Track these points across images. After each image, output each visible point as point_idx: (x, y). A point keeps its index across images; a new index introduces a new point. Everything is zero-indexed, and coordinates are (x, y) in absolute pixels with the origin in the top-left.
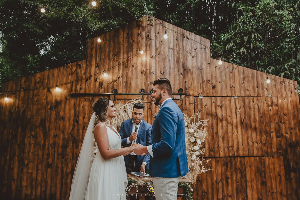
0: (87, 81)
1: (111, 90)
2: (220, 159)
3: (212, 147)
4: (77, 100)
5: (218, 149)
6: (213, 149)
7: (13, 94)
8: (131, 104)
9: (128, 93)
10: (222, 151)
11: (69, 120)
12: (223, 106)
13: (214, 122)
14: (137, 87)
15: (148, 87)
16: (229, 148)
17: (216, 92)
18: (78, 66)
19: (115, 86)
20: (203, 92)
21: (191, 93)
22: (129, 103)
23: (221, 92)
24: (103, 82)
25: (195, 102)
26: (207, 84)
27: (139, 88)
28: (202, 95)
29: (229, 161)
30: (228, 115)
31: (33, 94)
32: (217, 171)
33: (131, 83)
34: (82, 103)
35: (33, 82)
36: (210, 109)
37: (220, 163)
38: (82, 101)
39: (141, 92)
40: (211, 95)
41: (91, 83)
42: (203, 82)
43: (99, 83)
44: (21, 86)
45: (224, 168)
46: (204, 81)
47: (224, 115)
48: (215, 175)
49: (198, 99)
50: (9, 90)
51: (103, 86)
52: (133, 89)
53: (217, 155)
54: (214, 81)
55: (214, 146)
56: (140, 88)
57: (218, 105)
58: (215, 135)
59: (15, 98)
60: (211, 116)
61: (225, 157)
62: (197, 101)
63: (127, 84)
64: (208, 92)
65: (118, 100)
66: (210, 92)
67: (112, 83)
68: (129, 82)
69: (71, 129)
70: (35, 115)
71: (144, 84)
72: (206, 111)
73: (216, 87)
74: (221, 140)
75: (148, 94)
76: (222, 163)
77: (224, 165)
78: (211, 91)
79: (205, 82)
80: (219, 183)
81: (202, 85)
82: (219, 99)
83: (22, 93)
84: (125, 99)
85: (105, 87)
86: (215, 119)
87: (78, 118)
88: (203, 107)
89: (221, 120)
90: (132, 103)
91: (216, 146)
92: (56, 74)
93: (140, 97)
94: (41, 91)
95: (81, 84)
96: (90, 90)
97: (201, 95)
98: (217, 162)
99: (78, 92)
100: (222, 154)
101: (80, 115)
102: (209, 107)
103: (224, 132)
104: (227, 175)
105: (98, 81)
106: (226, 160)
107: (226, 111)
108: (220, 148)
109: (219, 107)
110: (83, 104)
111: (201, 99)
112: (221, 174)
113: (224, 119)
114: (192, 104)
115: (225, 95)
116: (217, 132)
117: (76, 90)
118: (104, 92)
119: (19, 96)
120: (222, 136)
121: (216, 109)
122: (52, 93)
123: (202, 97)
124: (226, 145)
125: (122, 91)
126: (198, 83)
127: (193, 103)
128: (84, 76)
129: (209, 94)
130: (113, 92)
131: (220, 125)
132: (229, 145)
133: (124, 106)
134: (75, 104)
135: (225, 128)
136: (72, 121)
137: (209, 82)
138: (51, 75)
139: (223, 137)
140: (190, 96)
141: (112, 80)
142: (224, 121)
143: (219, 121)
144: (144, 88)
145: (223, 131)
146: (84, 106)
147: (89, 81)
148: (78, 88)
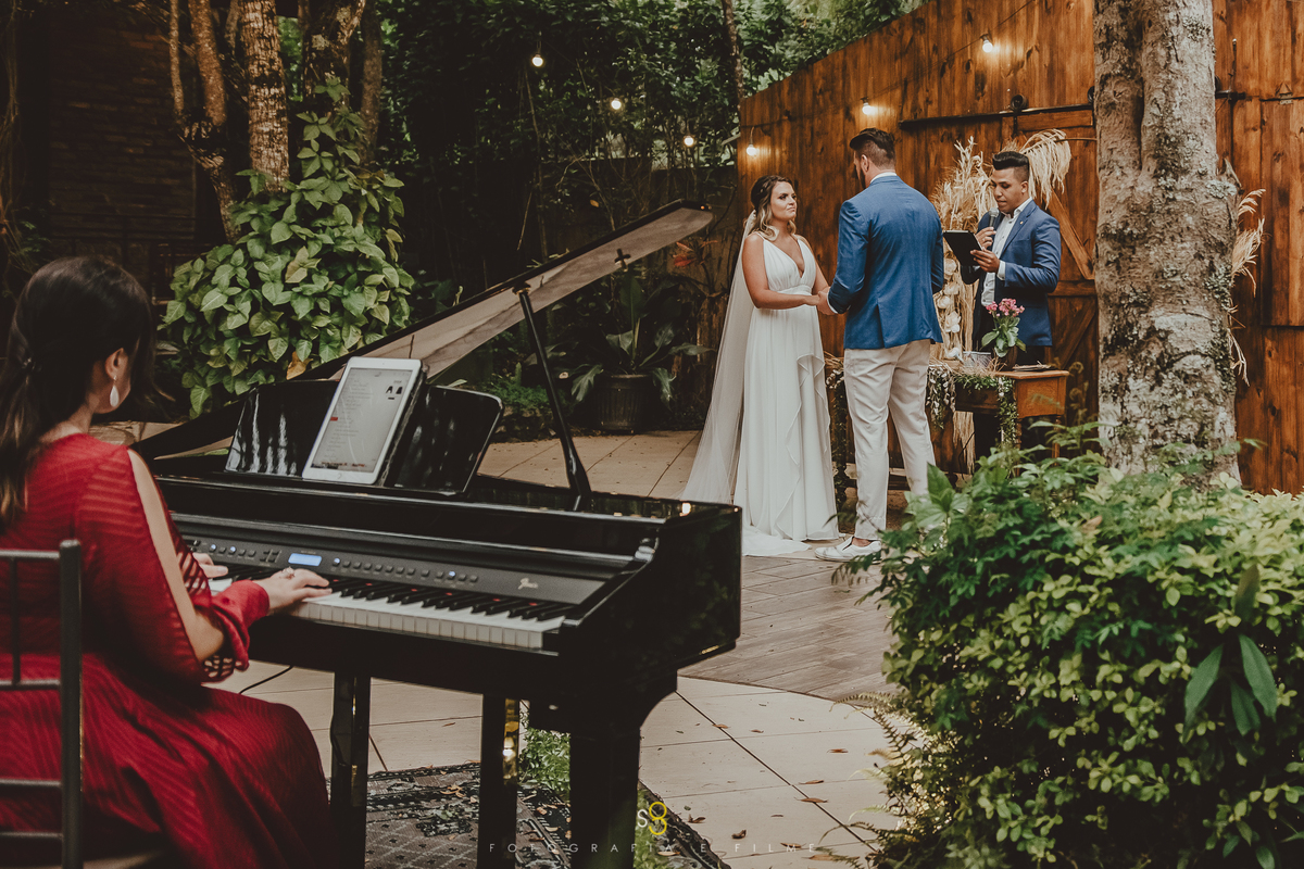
0: (942, 73)
1: (1007, 99)
4: (919, 141)
7: (766, 133)
9: (1056, 105)
18: (917, 25)
19: (1020, 84)
20: (1295, 79)
21: (1252, 85)
25: (1263, 122)
27: (1086, 85)
28: (1289, 93)
31: (812, 129)
33: (1063, 69)
34: (933, 150)
35: (809, 92)
38: (934, 145)
41: (953, 80)
42: (1294, 41)
43: (977, 76)
44: (781, 106)
46: (1299, 36)
49: (1275, 111)
50: (756, 122)
51: (986, 88)
59: (773, 145)
62: (1270, 117)
63: (1054, 73)
65: (1026, 132)
67: (1012, 75)
68: (1057, 67)
70: (820, 194)
72: (1301, 153)
79: (1301, 40)
83: (786, 128)
85: (991, 89)
88: (1292, 137)
92: (862, 61)
94: (830, 117)
95: (928, 85)
96: (952, 105)
97: (1286, 91)
99: (922, 115)
105: (973, 72)
110: (936, 152)
111: (1287, 109)
114: (1255, 129)
117: (915, 108)
118: (989, 108)
119: (781, 137)
122: (857, 120)
123: (1289, 102)
125: (1040, 100)
126: (1278, 46)
127: (1258, 124)
128: (935, 59)
130: (1013, 106)
134: (915, 154)
138: (850, 65)
140: (1250, 99)
141: (1012, 62)
146: (939, 158)
147: (948, 72)
148: (921, 101)
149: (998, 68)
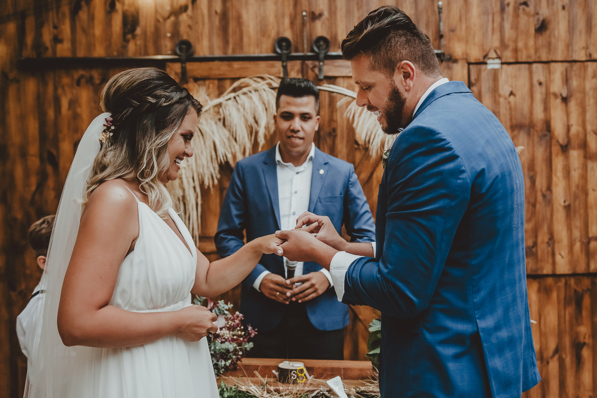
0: (76, 9)
1: (168, 44)
2: (556, 283)
3: (530, 243)
4: (45, 84)
5: (550, 249)
6: (533, 247)
8: (242, 97)
9: (230, 54)
10: (563, 254)
11: (24, 154)
12: (571, 96)
13: (540, 153)
14: (263, 31)
15: (302, 32)
16: (588, 243)
17: (549, 44)
19: (183, 29)
20: (504, 45)
21: (458, 49)
22: (234, 90)
23: (569, 46)
24: (138, 13)
25: (470, 84)
26: (516, 15)
27: (269, 36)
28: (499, 57)
29: (585, 288)
30: (589, 128)
32: (542, 321)
33: (239, 18)
34: (65, 95)
36: (526, 109)
37: (554, 295)
38: (66, 88)
39: (279, 50)
40: (529, 57)
41: (92, 18)
42: (502, 10)
43: (125, 17)
45: (570, 310)
46: (508, 4)
47: (574, 129)
48: (538, 335)
49: (484, 75)
51: (138, 31)
52: (249, 38)
53: (547, 270)
54: (544, 3)
55: (536, 237)
56: (273, 34)
57: (555, 95)
58: (540, 198)
60: (529, 134)
61: (574, 275)
62: (478, 79)
63: (228, 20)
64: (520, 45)
65: (196, 80)
66: (529, 45)
67: (172, 18)
68: (232, 14)
69: (33, 188)
71: (287, 21)
72: (511, 114)
73: (551, 27)
74: (560, 215)
75: (304, 58)
76: (562, 296)
77: (567, 302)
78: (531, 43)
79: (510, 10)
80: (548, 363)
81: (498, 19)
82: (558, 70)
84: (220, 75)
85: (145, 33)
86: (544, 141)
87: (57, 148)
88: (502, 100)
89: (565, 148)
90: (245, 90)
91: (543, 237)
93: (274, 70)
95: (56, 21)
96: (90, 46)
97: (494, 55)
98: (545, 291)
99: (49, 54)
100: (563, 266)
101: (60, 136)
102: (521, 100)
103: (574, 188)
104: (577, 334)
105: (120, 12)
106: (576, 283)
107: (583, 112)
108: (556, 245)
109: (559, 100)
110: (69, 96)
111: (495, 74)
112: (556, 332)
113: (575, 142)
115: (581, 55)
116: (549, 188)
117: (38, 45)
118: (143, 52)
120: (565, 202)
121: (546, 109)
123: (497, 66)
124: (577, 233)
125: (211, 48)
126: (485, 13)
129: (524, 52)
130: (178, 51)
131: (558, 163)
132: (587, 232)
133: (217, 101)
134: (40, 99)
135: (575, 175)
136: (34, 158)
137: (524, 10)
139: (569, 205)
140: (455, 61)
141: (172, 6)
142: (574, 149)
143: (555, 149)
144: (288, 34)
145: (568, 187)
146: (73, 103)
147: (85, 8)
148: (47, 38)
149: (153, 10)
